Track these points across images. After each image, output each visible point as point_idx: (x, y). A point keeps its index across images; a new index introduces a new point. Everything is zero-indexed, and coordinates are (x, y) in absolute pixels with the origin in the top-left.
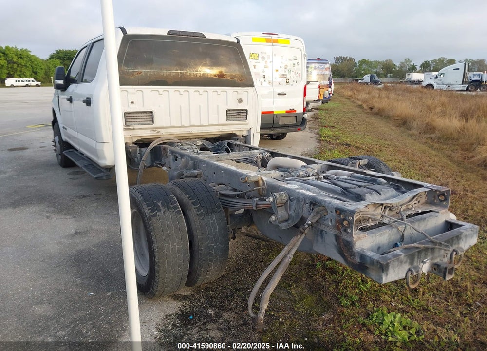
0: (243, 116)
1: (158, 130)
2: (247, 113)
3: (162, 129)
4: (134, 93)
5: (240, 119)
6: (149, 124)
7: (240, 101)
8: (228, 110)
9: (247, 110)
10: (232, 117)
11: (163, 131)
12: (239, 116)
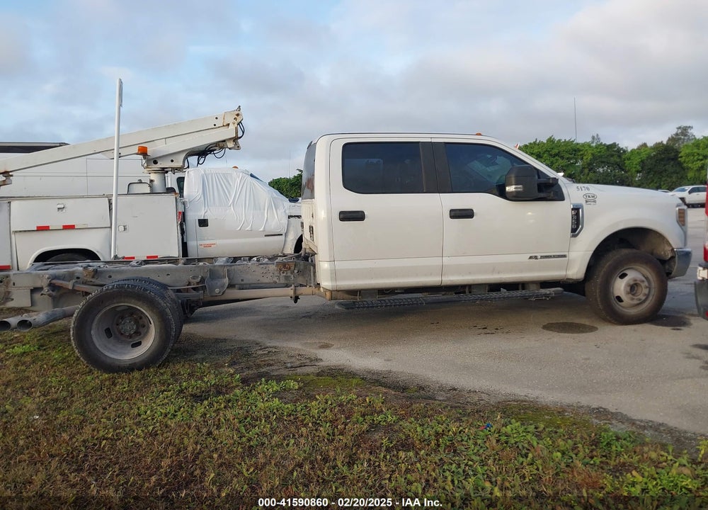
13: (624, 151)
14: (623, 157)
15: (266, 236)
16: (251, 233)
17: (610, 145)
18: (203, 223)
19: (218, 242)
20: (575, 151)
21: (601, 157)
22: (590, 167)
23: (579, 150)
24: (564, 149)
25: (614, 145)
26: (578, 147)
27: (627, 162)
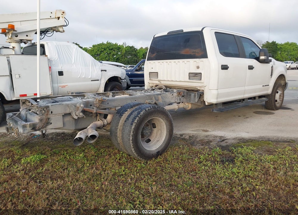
0: (199, 77)
1: (161, 81)
2: (201, 75)
3: (162, 81)
4: (153, 64)
5: (197, 79)
6: (156, 78)
7: (198, 67)
8: (190, 73)
9: (201, 73)
10: (192, 77)
11: (162, 82)
12: (196, 77)
13: (137, 50)
14: (137, 52)
15: (92, 81)
16: (85, 79)
17: (131, 47)
18: (61, 73)
19: (69, 84)
20: (119, 48)
21: (129, 51)
22: (125, 55)
23: (121, 48)
24: (115, 47)
25: (133, 47)
26: (120, 46)
27: (138, 54)
